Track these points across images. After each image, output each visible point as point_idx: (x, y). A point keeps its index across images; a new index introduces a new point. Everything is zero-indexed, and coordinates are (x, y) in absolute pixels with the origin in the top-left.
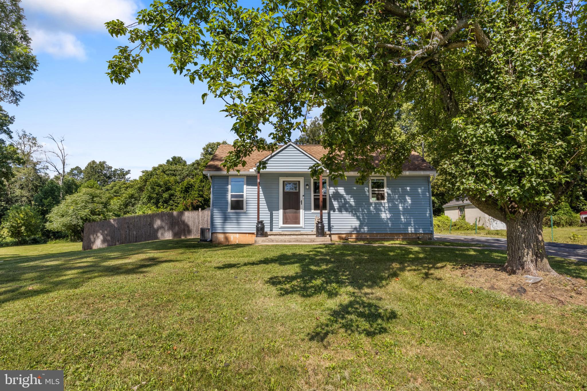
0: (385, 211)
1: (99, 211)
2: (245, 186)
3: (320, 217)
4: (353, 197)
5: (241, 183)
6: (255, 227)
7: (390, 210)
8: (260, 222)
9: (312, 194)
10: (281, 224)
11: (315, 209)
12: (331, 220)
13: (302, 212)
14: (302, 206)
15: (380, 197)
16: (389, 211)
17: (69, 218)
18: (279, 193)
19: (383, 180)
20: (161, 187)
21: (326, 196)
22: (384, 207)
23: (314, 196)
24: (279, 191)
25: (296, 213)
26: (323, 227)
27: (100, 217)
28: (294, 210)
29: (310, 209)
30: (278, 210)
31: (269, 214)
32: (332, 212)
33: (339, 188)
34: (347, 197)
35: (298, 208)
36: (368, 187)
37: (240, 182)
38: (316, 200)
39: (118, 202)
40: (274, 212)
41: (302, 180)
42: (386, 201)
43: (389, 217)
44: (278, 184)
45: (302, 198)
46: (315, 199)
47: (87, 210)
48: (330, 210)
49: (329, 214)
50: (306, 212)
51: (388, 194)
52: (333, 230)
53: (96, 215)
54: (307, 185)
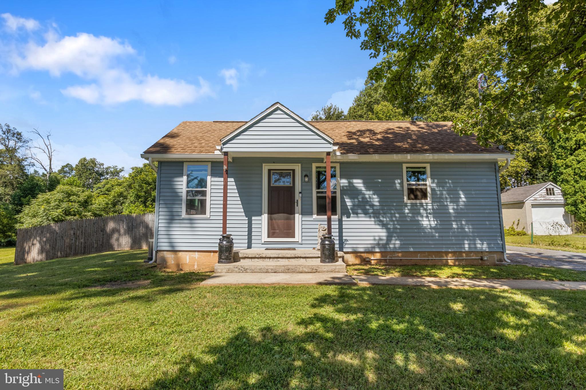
0: (427, 217)
1: (74, 211)
2: (209, 178)
3: (326, 227)
4: (378, 195)
5: (203, 172)
6: (217, 245)
7: (436, 214)
8: (227, 238)
9: (314, 190)
10: (265, 238)
11: (318, 214)
12: (344, 230)
13: (298, 217)
14: (298, 208)
15: (419, 193)
16: (433, 217)
17: (39, 220)
18: (261, 189)
19: (425, 168)
20: (150, 185)
21: (335, 192)
22: (426, 210)
24: (261, 185)
25: (288, 219)
26: (332, 244)
27: (75, 218)
28: (286, 215)
29: (311, 214)
30: (260, 214)
31: (247, 222)
32: (344, 218)
33: (355, 181)
34: (368, 194)
35: (292, 212)
36: (402, 179)
37: (201, 171)
38: (321, 199)
39: (104, 201)
40: (253, 218)
41: (298, 168)
42: (429, 200)
43: (433, 226)
44: (261, 174)
45: (298, 197)
46: (318, 198)
47: (60, 210)
48: (342, 214)
49: (340, 221)
50: (304, 219)
51: (433, 190)
52: (347, 246)
53: (72, 215)
54: (306, 176)
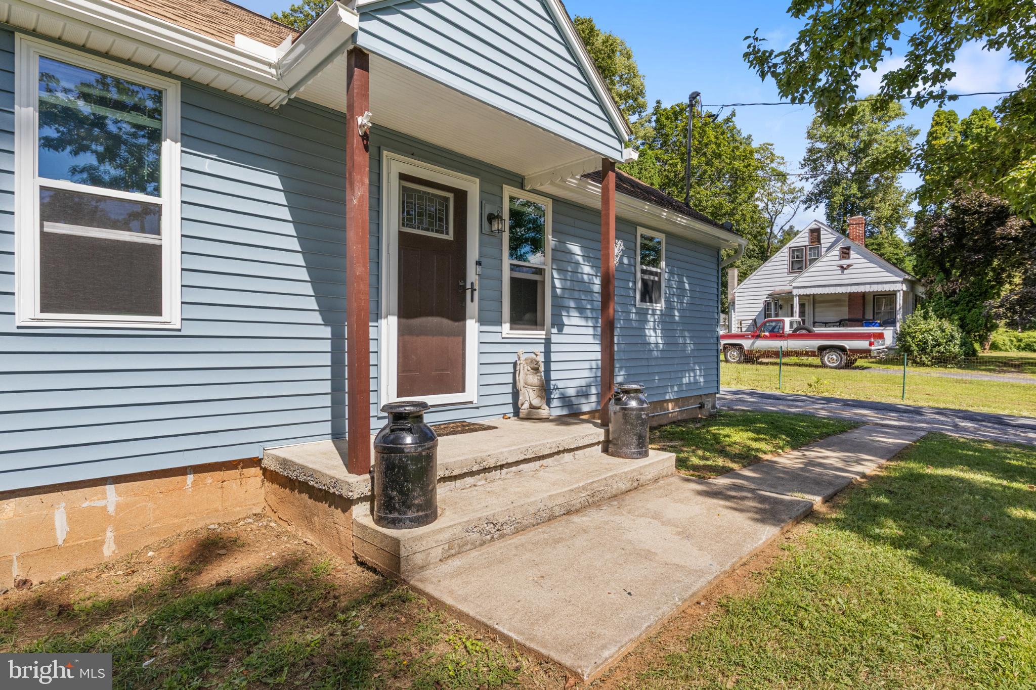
9: (506, 262)
10: (389, 396)
11: (517, 320)
13: (472, 326)
14: (472, 307)
21: (542, 272)
23: (513, 268)
25: (450, 334)
28: (446, 322)
29: (499, 325)
30: (378, 317)
35: (459, 316)
41: (473, 189)
45: (472, 275)
46: (515, 283)
49: (548, 344)
50: (484, 336)
54: (490, 218)
